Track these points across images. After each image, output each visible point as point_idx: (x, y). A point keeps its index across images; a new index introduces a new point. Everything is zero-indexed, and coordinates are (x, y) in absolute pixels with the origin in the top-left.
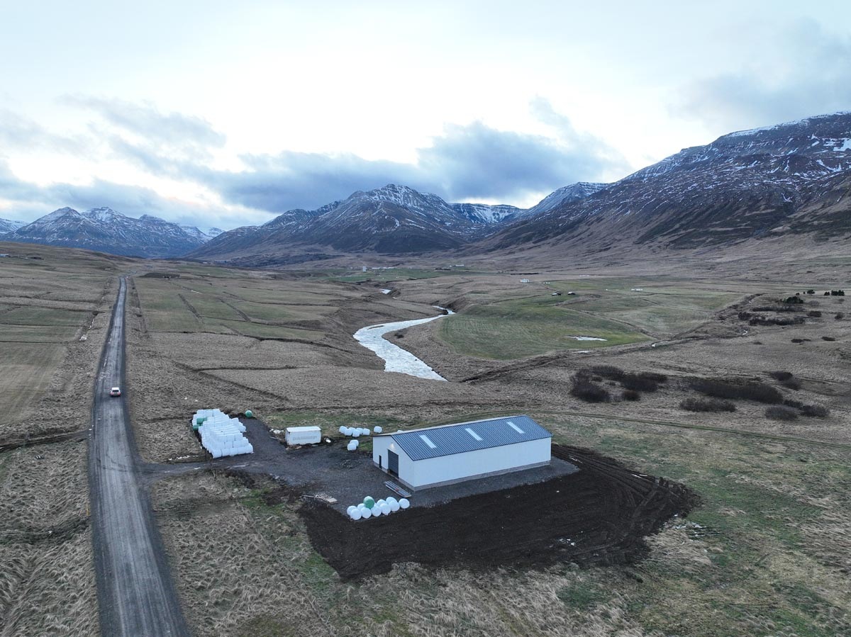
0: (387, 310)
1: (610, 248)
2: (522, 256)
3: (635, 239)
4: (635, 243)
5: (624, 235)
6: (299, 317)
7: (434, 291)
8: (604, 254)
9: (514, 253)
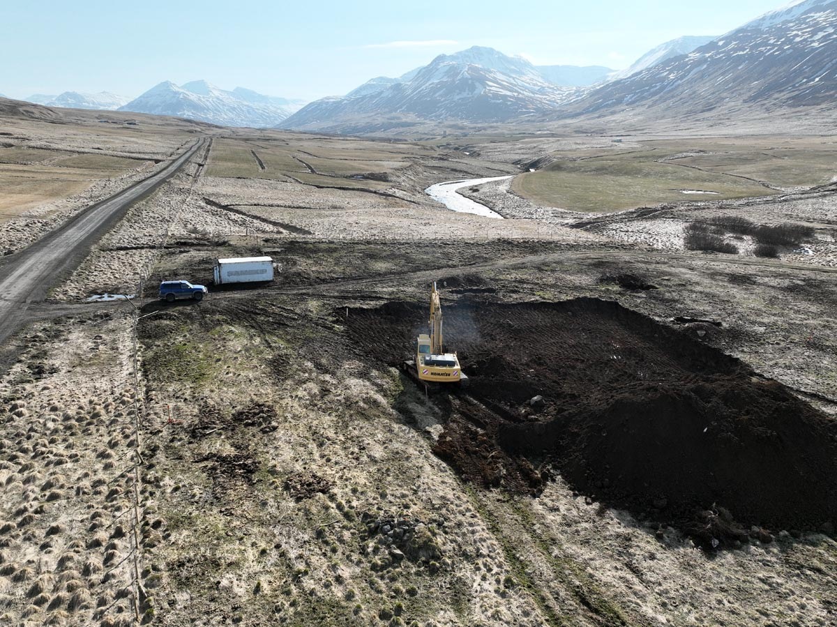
0: (464, 168)
1: (715, 107)
2: (613, 119)
3: (745, 97)
4: (745, 101)
5: (733, 93)
6: (367, 170)
7: (516, 152)
8: (707, 115)
9: (605, 116)
